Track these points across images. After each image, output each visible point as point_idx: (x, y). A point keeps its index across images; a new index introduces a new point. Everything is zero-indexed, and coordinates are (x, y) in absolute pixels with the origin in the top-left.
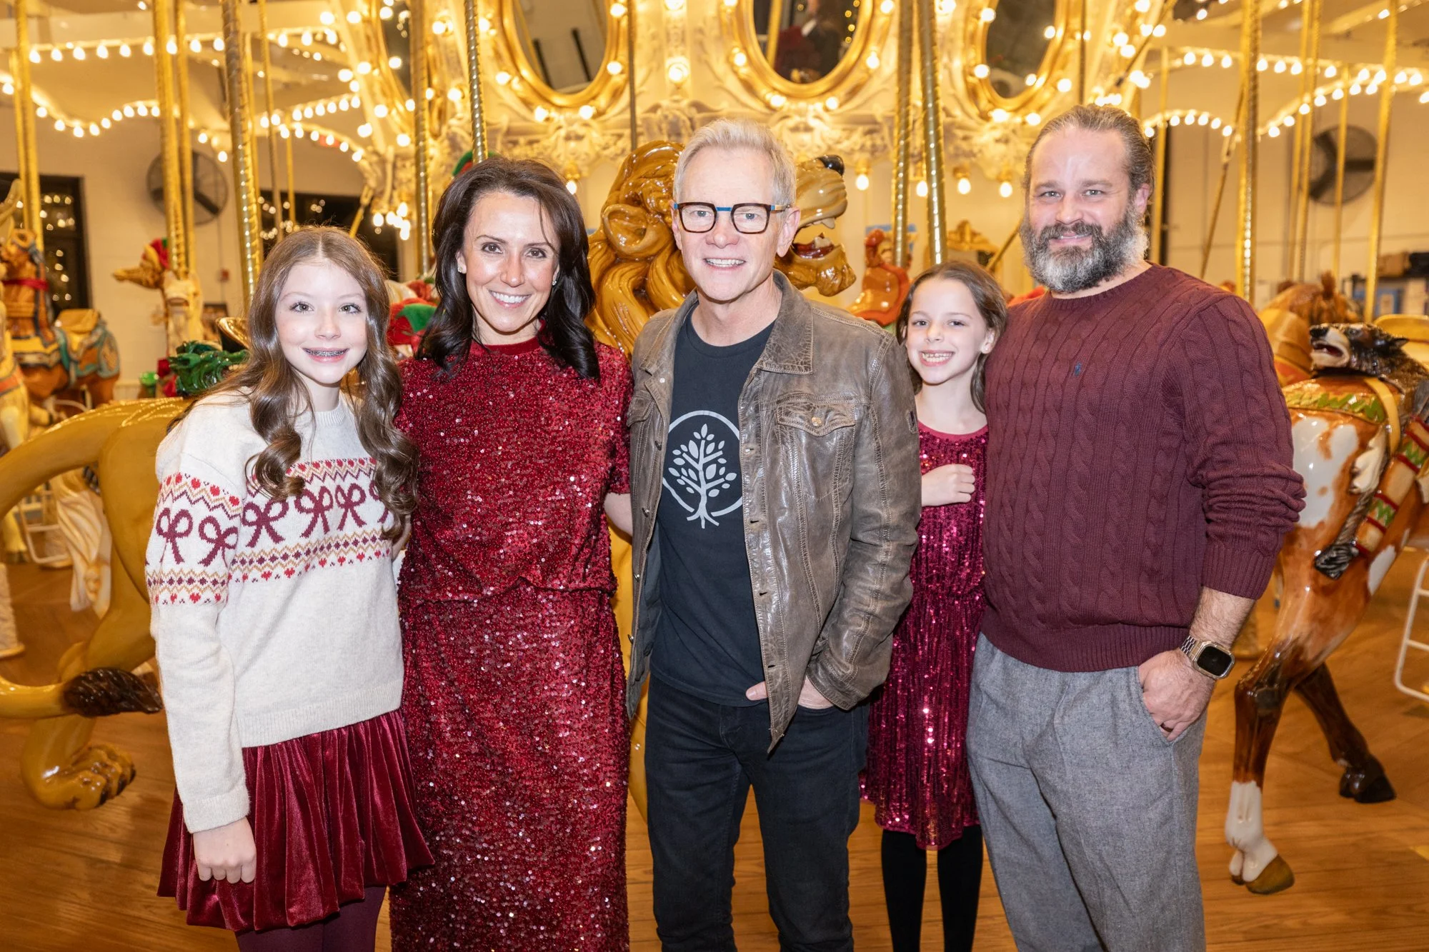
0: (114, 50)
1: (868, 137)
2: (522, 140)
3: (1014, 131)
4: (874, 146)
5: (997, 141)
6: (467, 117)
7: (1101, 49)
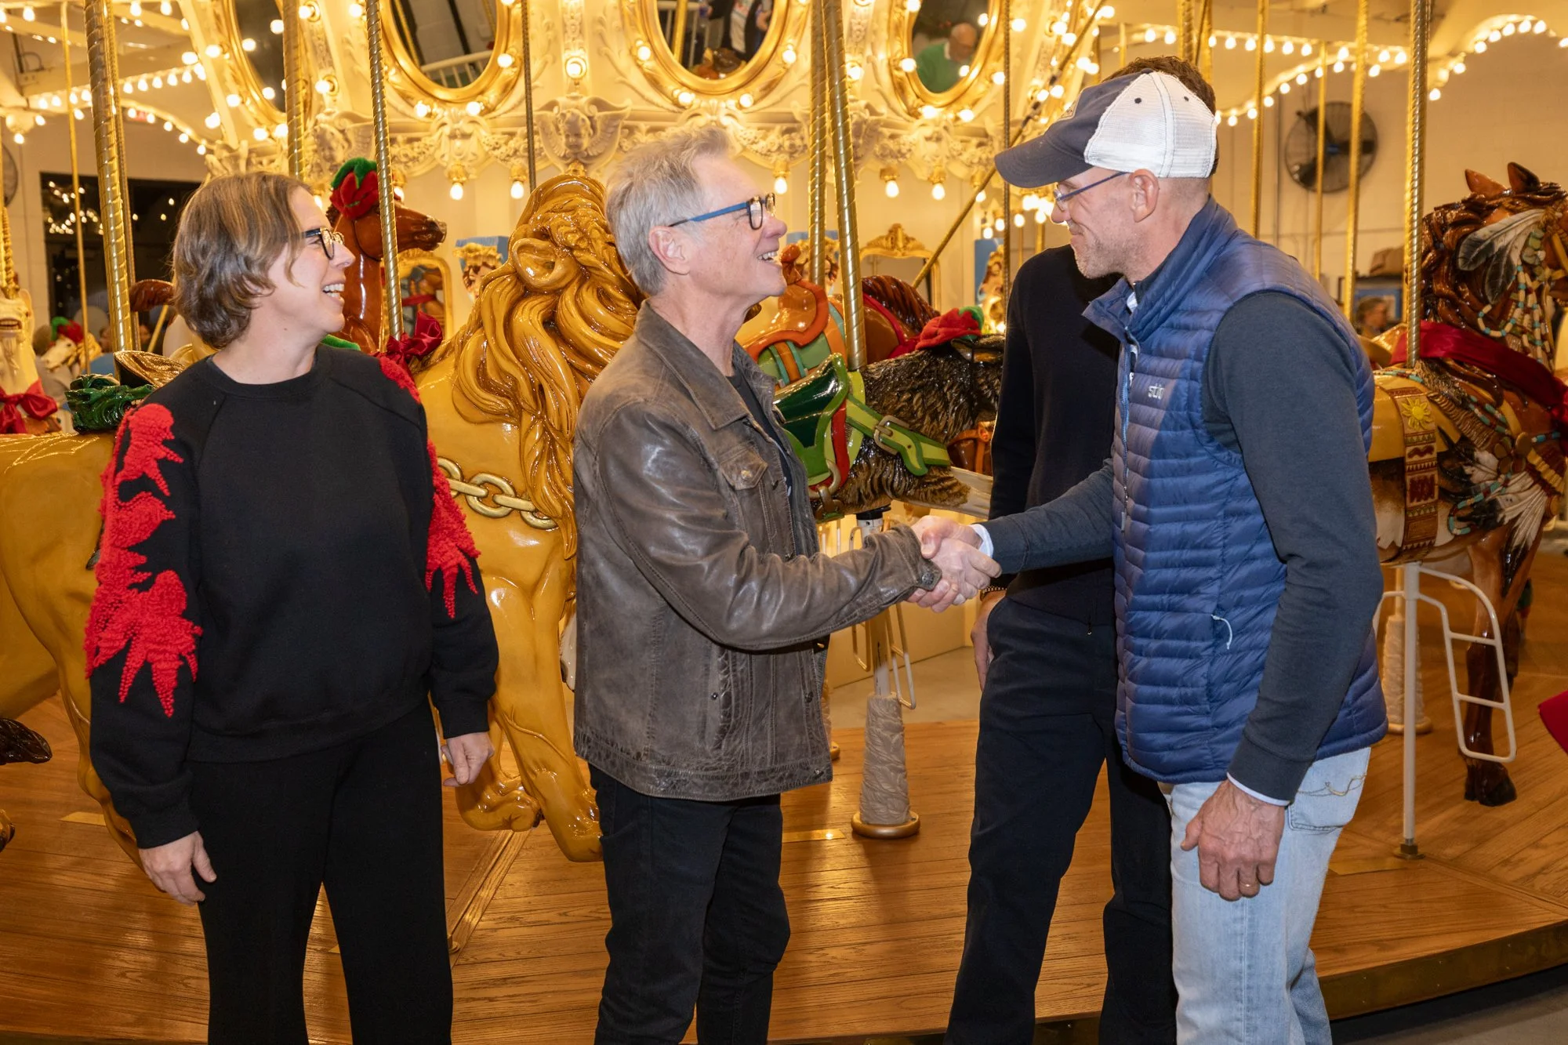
1: (786, 136)
2: (400, 138)
3: (946, 128)
4: (792, 146)
5: (928, 139)
6: (338, 112)
7: (1039, 38)
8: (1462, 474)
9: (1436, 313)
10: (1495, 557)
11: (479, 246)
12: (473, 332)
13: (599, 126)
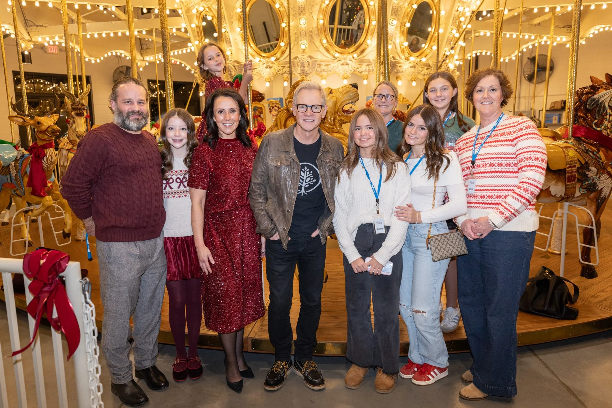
0: (108, 34)
1: (367, 67)
3: (417, 64)
4: (369, 70)
5: (411, 67)
6: (233, 60)
7: (448, 34)
8: (585, 174)
9: (578, 122)
10: (595, 200)
11: (274, 101)
12: (275, 127)
13: (310, 64)
